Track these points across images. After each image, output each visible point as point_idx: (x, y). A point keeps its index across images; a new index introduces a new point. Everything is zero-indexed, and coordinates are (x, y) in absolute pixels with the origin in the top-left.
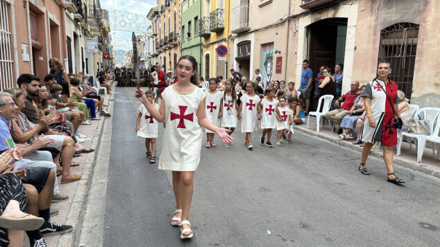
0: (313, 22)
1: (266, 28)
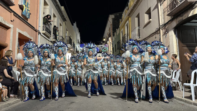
0: (178, 23)
1: (149, 36)
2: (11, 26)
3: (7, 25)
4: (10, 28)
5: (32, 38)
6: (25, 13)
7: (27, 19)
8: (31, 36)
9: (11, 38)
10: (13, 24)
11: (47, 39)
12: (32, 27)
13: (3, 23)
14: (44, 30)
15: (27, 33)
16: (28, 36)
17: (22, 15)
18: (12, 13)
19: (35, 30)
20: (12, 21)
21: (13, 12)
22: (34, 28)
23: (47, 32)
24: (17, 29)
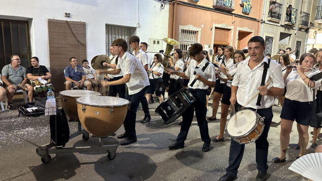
2: (232, 27)
3: (229, 28)
4: (231, 29)
5: (253, 31)
6: (245, 10)
7: (248, 14)
8: (251, 29)
9: (232, 38)
10: (234, 25)
11: (275, 25)
12: (254, 19)
13: (226, 28)
15: (247, 28)
16: (248, 30)
17: (243, 13)
18: (233, 16)
19: (257, 21)
20: (233, 23)
21: (234, 14)
22: (256, 19)
24: (238, 28)
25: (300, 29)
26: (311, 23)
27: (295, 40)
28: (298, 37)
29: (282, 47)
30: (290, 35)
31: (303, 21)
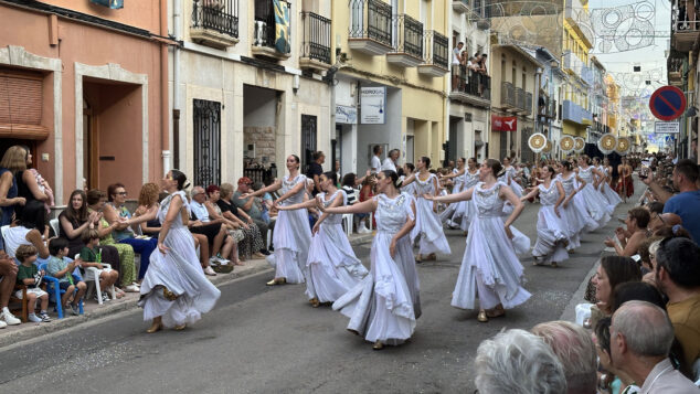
2: (52, 63)
3: (40, 65)
4: (52, 72)
5: (142, 79)
8: (139, 71)
9: (59, 106)
10: (60, 56)
11: (220, 58)
12: (141, 33)
13: (26, 64)
14: (196, 25)
15: (117, 68)
16: (123, 75)
17: (92, 5)
18: (54, 18)
19: (154, 42)
20: (53, 46)
21: (55, 9)
22: (146, 33)
23: (209, 31)
24: (78, 66)
25: (308, 73)
26: (338, 51)
27: (295, 110)
28: (306, 102)
29: (255, 136)
30: (279, 94)
31: (313, 46)
